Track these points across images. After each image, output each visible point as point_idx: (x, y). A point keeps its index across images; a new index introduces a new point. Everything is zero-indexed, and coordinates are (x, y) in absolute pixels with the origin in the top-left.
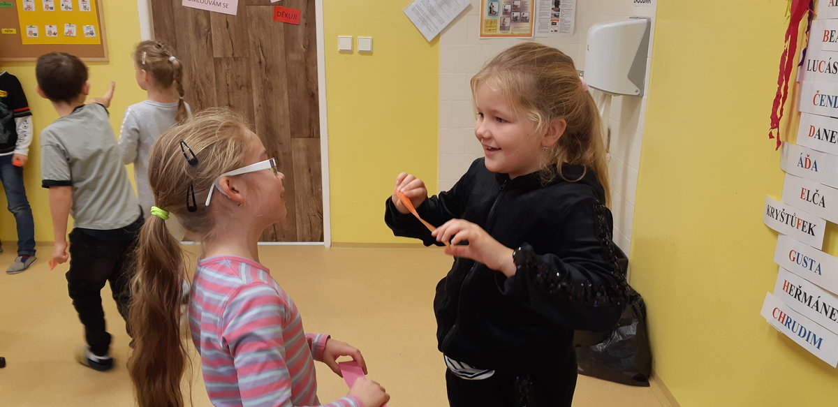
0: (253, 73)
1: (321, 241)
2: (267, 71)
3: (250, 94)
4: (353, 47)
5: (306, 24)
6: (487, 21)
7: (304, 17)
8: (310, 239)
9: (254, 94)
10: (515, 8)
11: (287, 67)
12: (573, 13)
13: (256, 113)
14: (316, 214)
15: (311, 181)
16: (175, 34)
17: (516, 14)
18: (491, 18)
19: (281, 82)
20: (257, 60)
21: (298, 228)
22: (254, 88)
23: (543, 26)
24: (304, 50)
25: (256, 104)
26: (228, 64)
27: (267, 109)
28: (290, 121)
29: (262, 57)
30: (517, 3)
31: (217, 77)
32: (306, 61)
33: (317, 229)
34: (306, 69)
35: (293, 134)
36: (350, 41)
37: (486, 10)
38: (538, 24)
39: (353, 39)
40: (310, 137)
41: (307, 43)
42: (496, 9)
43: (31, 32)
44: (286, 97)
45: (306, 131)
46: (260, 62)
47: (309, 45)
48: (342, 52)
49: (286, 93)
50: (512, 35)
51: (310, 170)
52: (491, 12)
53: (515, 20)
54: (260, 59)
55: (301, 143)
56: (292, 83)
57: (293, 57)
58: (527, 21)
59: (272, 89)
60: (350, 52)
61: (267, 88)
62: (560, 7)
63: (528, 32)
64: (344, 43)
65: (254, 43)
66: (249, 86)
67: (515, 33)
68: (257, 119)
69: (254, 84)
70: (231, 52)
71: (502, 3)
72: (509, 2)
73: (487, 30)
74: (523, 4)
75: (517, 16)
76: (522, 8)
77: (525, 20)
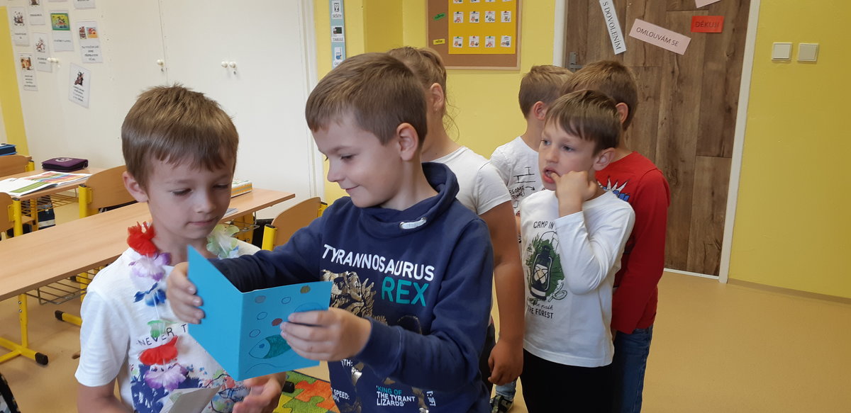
0: (663, 84)
1: (714, 275)
2: (680, 81)
3: (657, 105)
4: (791, 54)
5: (734, 30)
7: (733, 22)
8: (702, 270)
9: (661, 106)
11: (703, 77)
13: (659, 126)
14: (714, 243)
15: (713, 206)
16: (586, 43)
19: (694, 96)
20: (670, 69)
21: (689, 256)
22: (662, 100)
24: (727, 59)
25: (661, 117)
27: (673, 123)
28: (698, 137)
29: (676, 67)
32: (727, 71)
33: (712, 260)
34: (726, 81)
35: (699, 152)
36: (788, 48)
39: (792, 45)
40: (719, 156)
41: (732, 51)
43: (456, 42)
44: (697, 110)
45: (715, 149)
46: (673, 72)
47: (734, 54)
48: (776, 61)
49: (698, 106)
51: (713, 193)
54: (674, 68)
55: (707, 162)
56: (706, 95)
57: (712, 66)
59: (682, 102)
60: (788, 61)
61: (677, 100)
64: (781, 50)
66: (656, 98)
68: (659, 133)
69: (662, 96)
70: (643, 62)
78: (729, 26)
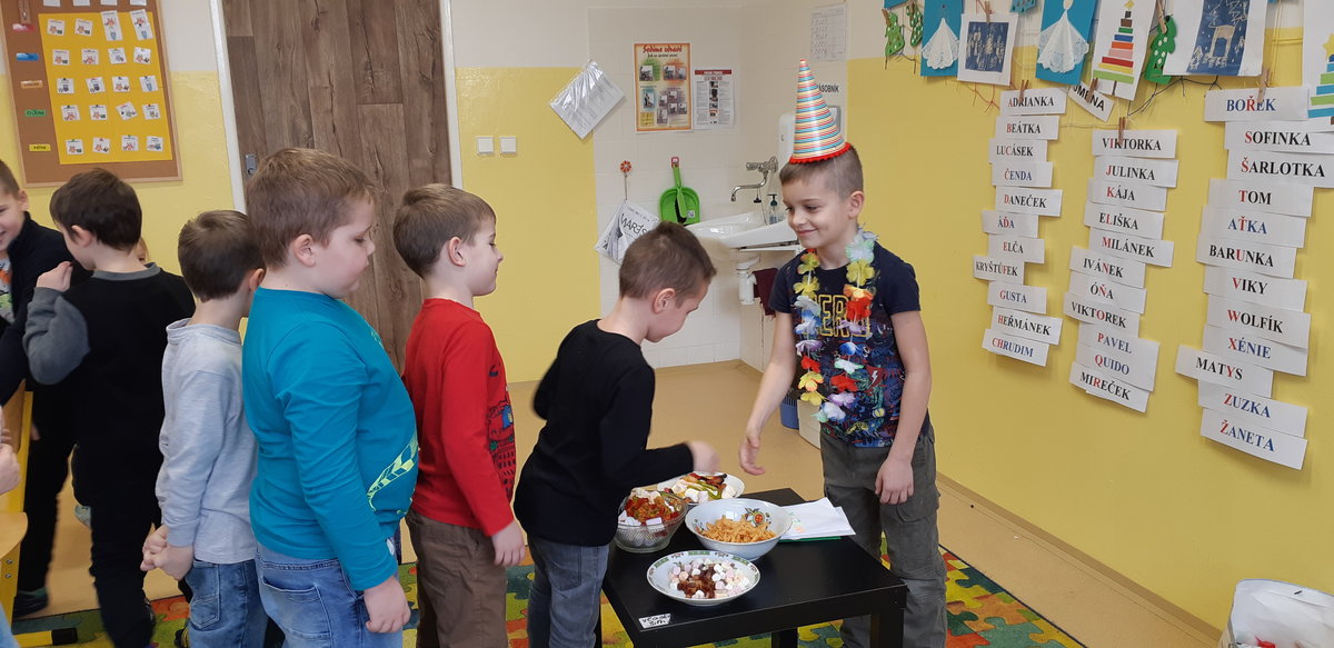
2: (386, 182)
4: (494, 149)
5: (433, 123)
6: (643, 114)
10: (671, 99)
12: (731, 101)
17: (673, 105)
18: (647, 110)
23: (701, 118)
24: (431, 154)
29: (379, 166)
30: (674, 93)
36: (491, 142)
37: (642, 102)
38: (696, 116)
41: (436, 146)
42: (651, 101)
46: (377, 172)
48: (482, 154)
50: (671, 129)
52: (647, 104)
53: (673, 112)
57: (418, 163)
58: (685, 113)
59: (392, 204)
60: (492, 154)
62: (718, 96)
63: (687, 125)
64: (484, 144)
65: (369, 148)
67: (674, 126)
71: (658, 94)
72: (664, 93)
73: (643, 124)
74: (680, 94)
75: (674, 106)
76: (678, 100)
77: (682, 111)
78: (427, 121)
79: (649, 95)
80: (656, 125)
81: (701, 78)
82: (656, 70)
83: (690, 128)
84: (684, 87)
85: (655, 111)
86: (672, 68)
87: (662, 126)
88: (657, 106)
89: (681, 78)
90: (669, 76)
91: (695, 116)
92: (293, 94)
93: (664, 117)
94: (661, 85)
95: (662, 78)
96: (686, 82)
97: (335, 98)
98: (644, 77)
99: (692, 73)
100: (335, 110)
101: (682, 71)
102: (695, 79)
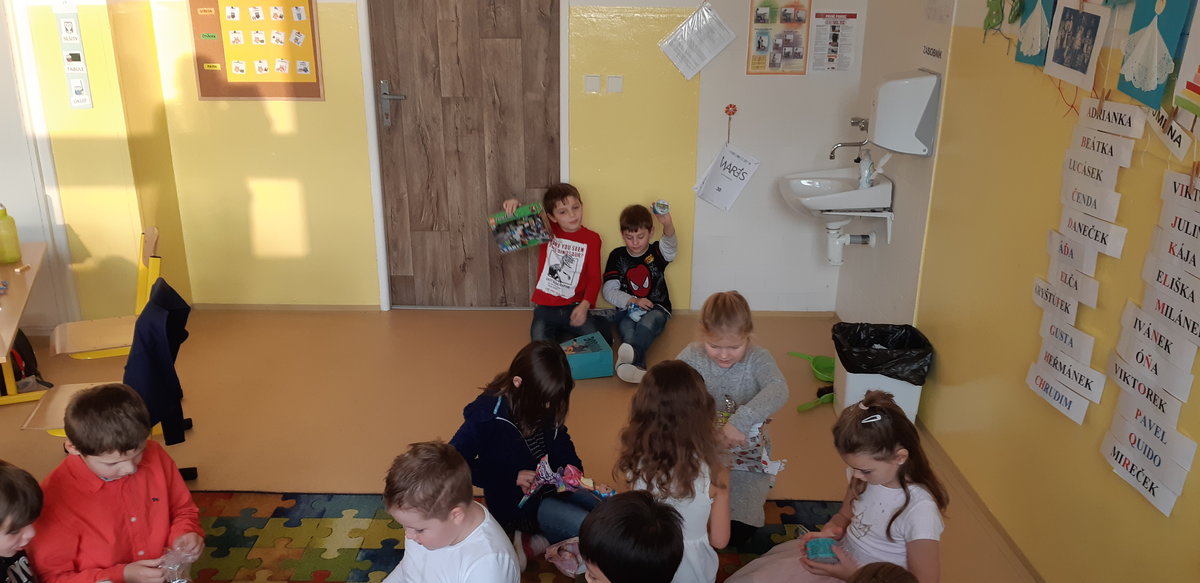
0: (485, 116)
2: (502, 112)
3: (482, 138)
5: (548, 59)
6: (755, 57)
9: (486, 138)
10: (787, 43)
11: (524, 108)
12: (853, 48)
13: (487, 160)
16: (398, 70)
17: (788, 49)
18: (759, 53)
19: (518, 127)
20: (490, 100)
22: (486, 132)
23: (818, 63)
24: (544, 88)
25: (487, 150)
26: (458, 105)
27: (500, 155)
28: (526, 170)
29: (496, 98)
30: (790, 37)
31: (444, 119)
32: (546, 100)
34: (546, 111)
36: (597, 80)
37: (754, 45)
38: (813, 61)
39: (600, 77)
41: (549, 81)
42: (765, 44)
43: (237, 68)
44: (522, 142)
45: (544, 182)
46: (494, 103)
47: (551, 84)
49: (522, 138)
50: (783, 73)
52: (760, 47)
53: (787, 56)
54: (494, 100)
56: (529, 125)
57: (532, 96)
58: (801, 57)
59: (506, 133)
61: (501, 132)
62: (839, 41)
63: (802, 70)
64: (591, 83)
65: (488, 81)
66: (480, 130)
67: (787, 70)
68: (488, 167)
69: (486, 128)
70: (461, 91)
71: (772, 36)
72: (780, 36)
73: (754, 67)
74: (797, 38)
75: (789, 51)
76: (795, 43)
77: (798, 56)
78: (542, 56)
79: (763, 38)
80: (768, 69)
81: (822, 21)
82: (773, 13)
83: (804, 73)
84: (801, 31)
85: (768, 56)
86: (791, 11)
87: (774, 70)
88: (771, 49)
89: (800, 21)
90: (786, 19)
91: (811, 61)
92: (424, 27)
93: (777, 61)
94: (777, 28)
95: (778, 21)
96: (805, 25)
97: (460, 33)
98: (760, 19)
99: (813, 15)
100: (460, 43)
101: (801, 14)
102: (814, 21)
